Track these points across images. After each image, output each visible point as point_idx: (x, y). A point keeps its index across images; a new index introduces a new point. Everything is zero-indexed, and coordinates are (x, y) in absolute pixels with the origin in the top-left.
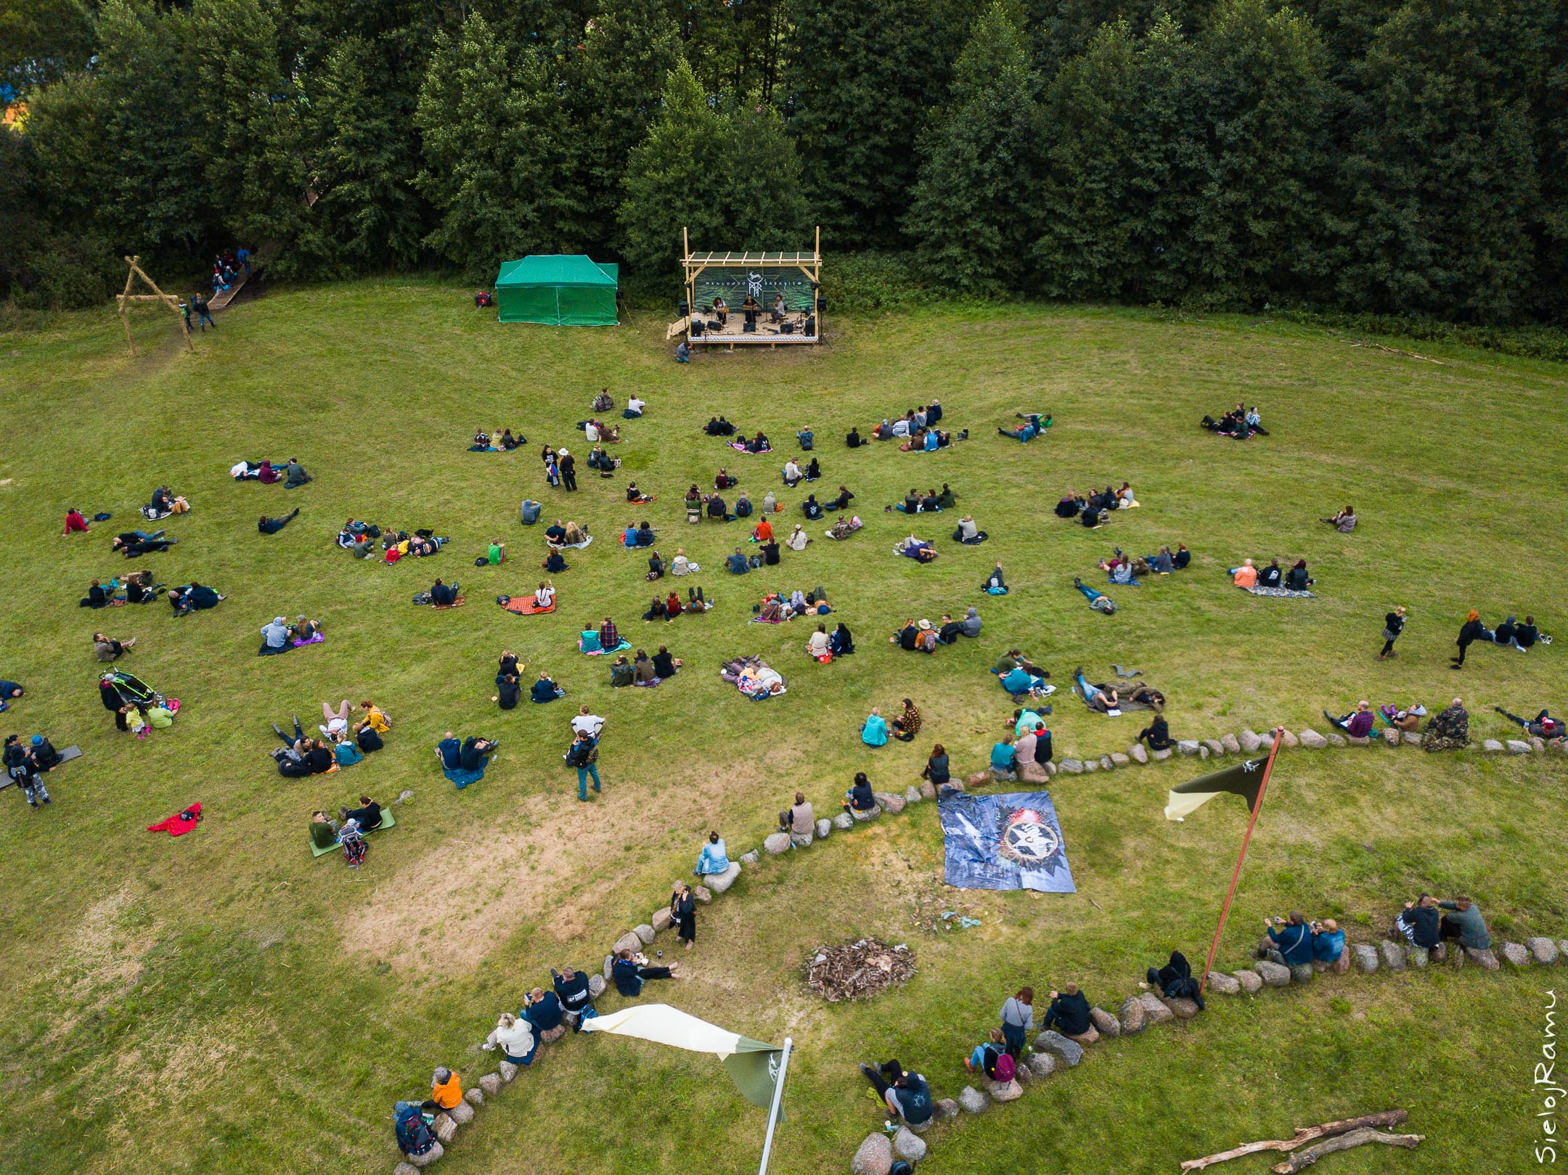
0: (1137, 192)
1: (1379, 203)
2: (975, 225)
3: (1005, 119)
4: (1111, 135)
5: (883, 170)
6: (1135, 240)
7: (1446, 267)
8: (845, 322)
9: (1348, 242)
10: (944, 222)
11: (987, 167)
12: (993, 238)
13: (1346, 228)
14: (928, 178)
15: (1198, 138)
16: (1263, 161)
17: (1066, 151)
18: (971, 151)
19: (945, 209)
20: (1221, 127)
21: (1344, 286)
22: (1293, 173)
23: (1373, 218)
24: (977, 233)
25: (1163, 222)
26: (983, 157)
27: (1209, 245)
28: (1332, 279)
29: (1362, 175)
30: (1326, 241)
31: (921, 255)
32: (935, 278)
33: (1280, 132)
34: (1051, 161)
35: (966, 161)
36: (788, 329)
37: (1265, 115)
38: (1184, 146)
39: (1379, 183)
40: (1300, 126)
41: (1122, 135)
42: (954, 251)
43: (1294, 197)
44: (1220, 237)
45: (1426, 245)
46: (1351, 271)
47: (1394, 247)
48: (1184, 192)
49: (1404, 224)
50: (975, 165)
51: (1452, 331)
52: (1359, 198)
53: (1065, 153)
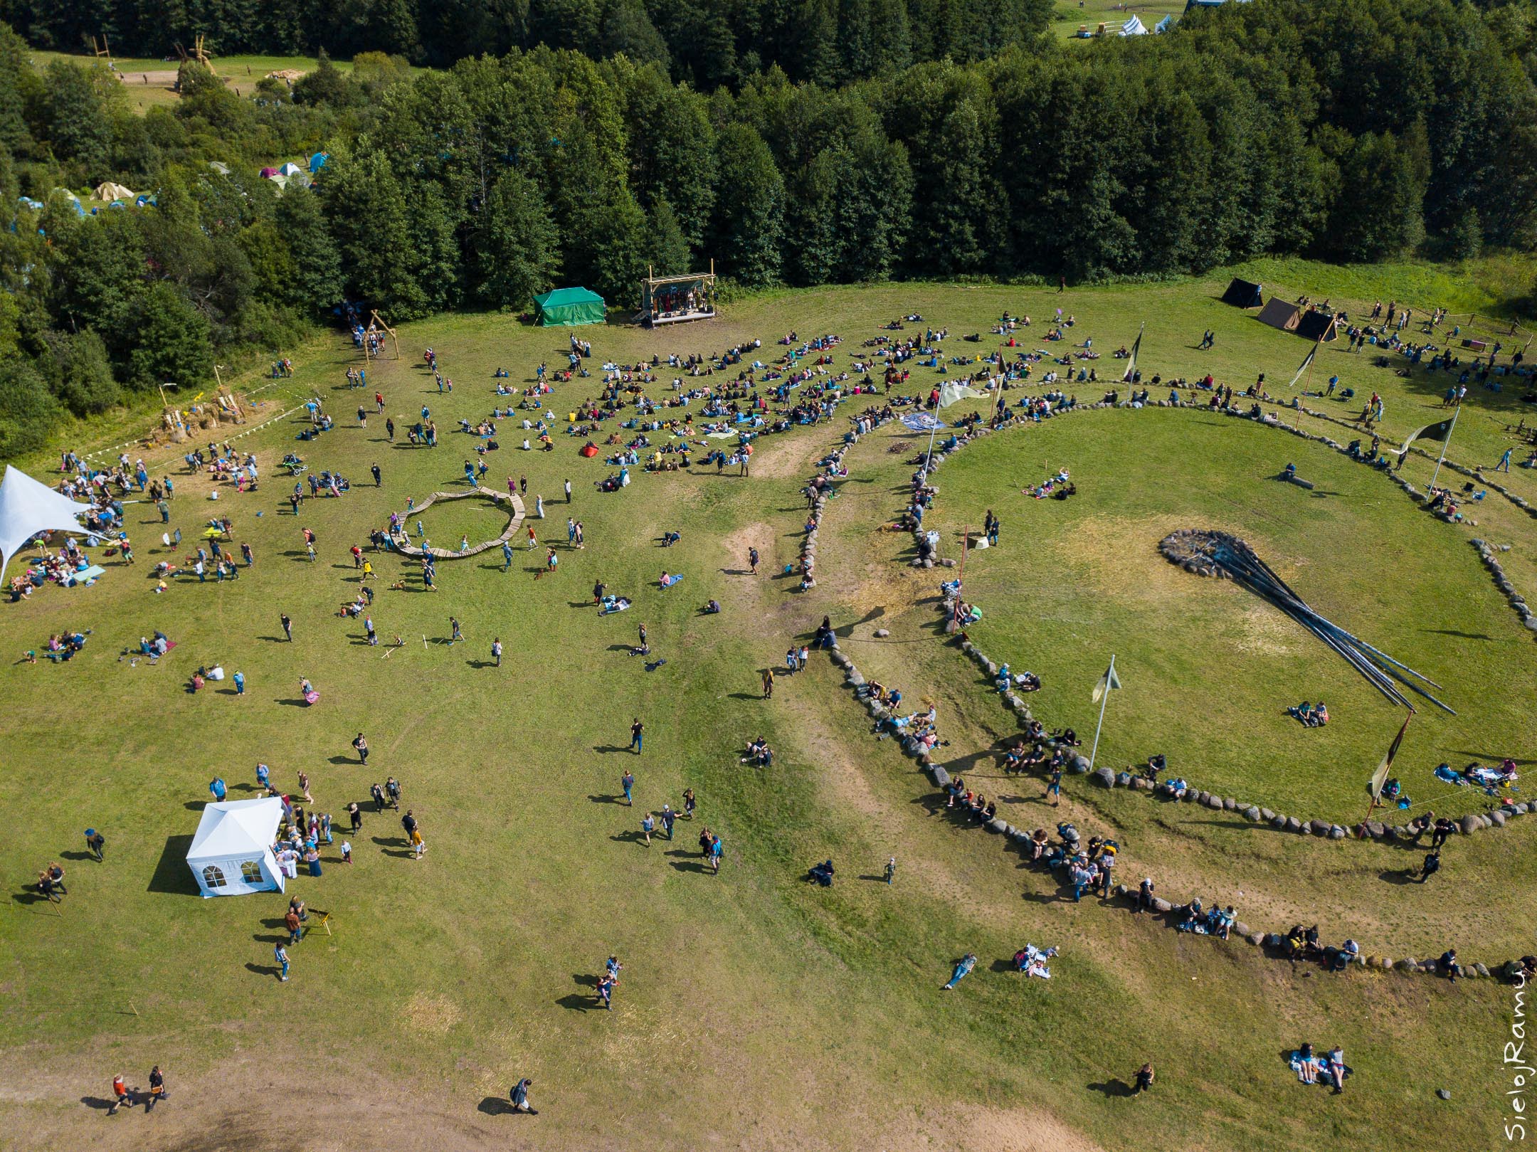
0: (842, 228)
4: (829, 203)
12: (776, 258)
13: (939, 235)
16: (897, 210)
23: (952, 230)
38: (862, 205)
39: (948, 214)
42: (760, 266)
45: (973, 240)
48: (864, 226)
52: (941, 222)
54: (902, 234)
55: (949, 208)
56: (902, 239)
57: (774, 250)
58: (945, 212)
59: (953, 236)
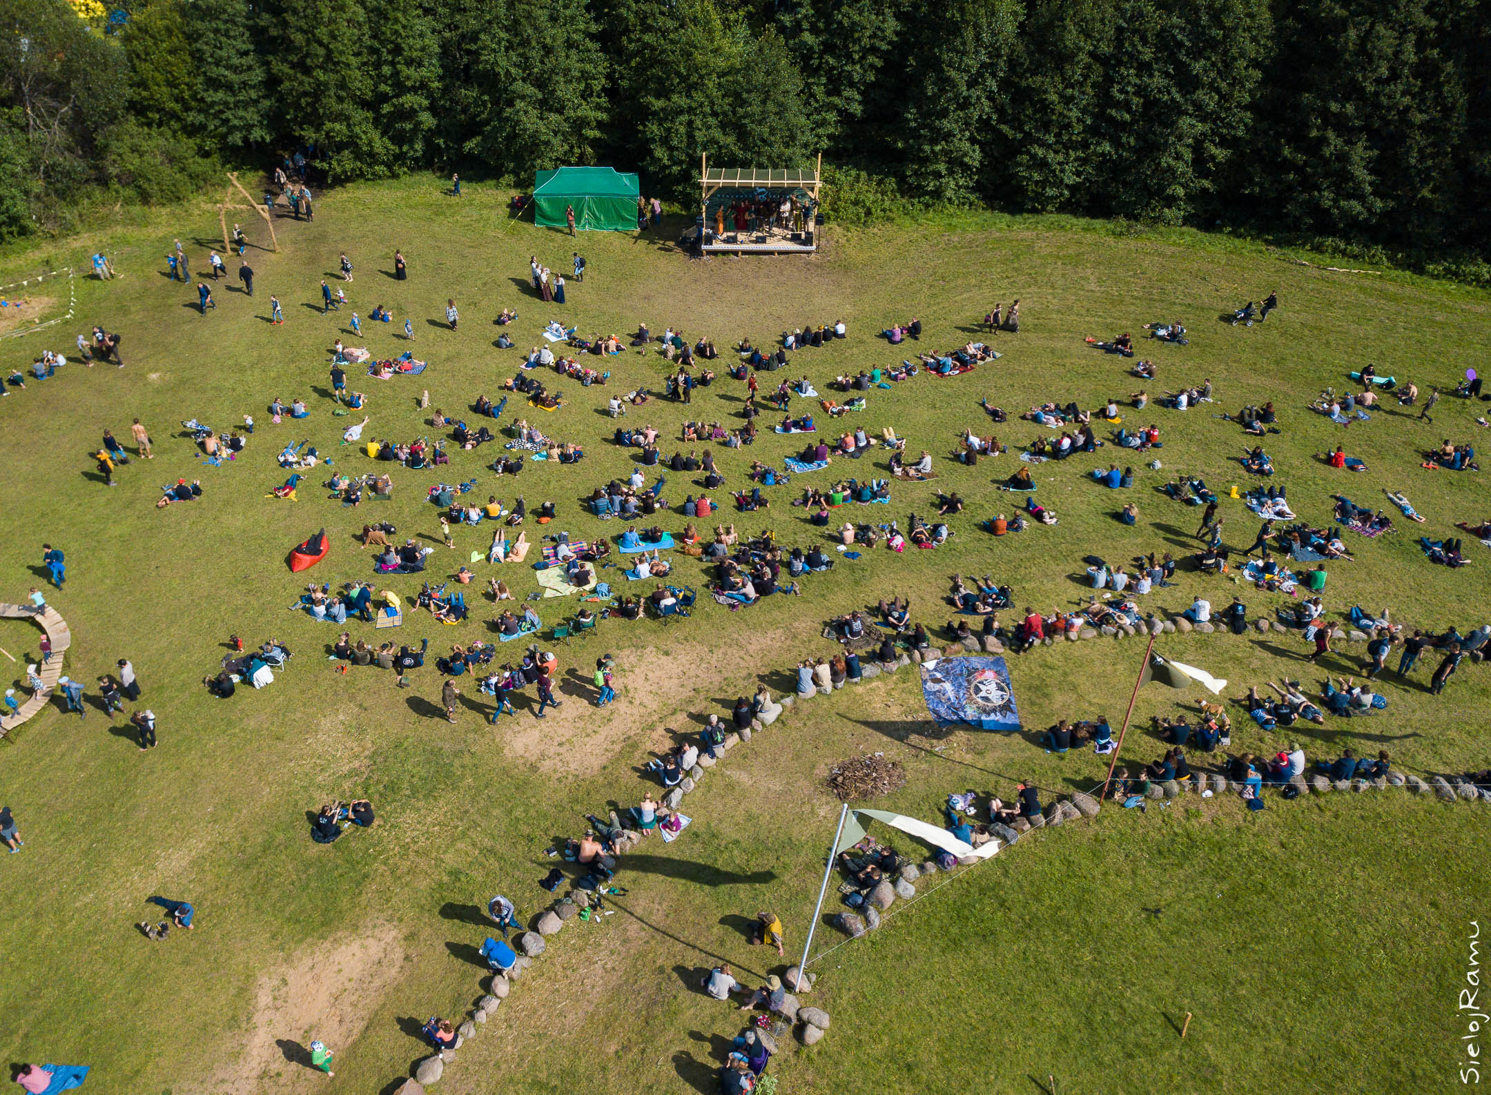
0: (1110, 120)
9: (1299, 170)
12: (974, 156)
28: (1280, 201)
30: (1279, 167)
31: (909, 168)
34: (1031, 89)
54: (1224, 143)
55: (1334, 107)
56: (1221, 154)
57: (972, 140)
58: (1325, 113)
59: (1327, 162)
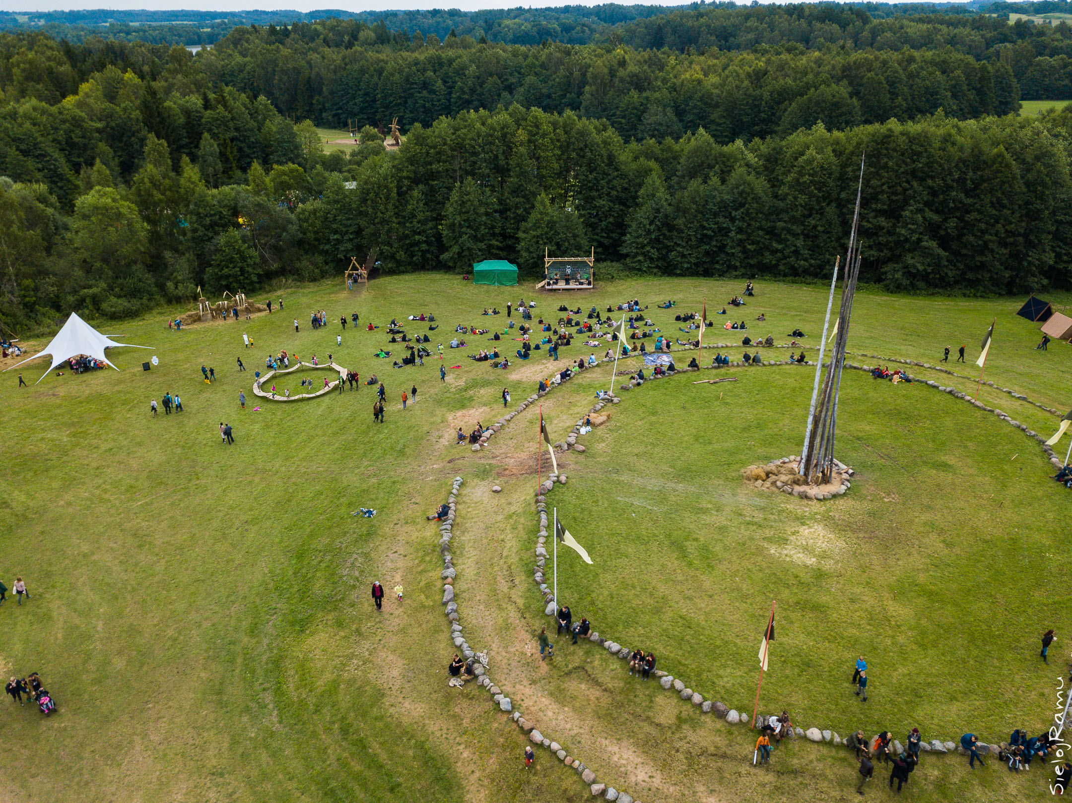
0: (705, 235)
1: (789, 237)
2: (648, 248)
3: (658, 211)
4: (696, 216)
5: (612, 232)
6: (707, 253)
7: (815, 260)
8: (601, 283)
9: (781, 251)
10: (637, 248)
11: (652, 227)
12: (654, 253)
13: (780, 247)
14: (630, 233)
15: (726, 217)
16: (749, 225)
17: (681, 222)
18: (646, 222)
19: (637, 243)
20: (734, 213)
21: (781, 267)
22: (760, 228)
23: (788, 243)
24: (648, 251)
25: (716, 246)
26: (650, 225)
27: (733, 254)
28: (777, 265)
29: (783, 229)
30: (774, 252)
31: (628, 260)
32: (634, 269)
33: (754, 215)
34: (674, 225)
35: (644, 226)
36: (582, 284)
37: (748, 209)
38: (721, 220)
39: (789, 231)
40: (761, 213)
41: (700, 216)
42: (640, 258)
43: (762, 237)
44: (737, 250)
45: (806, 252)
46: (784, 262)
47: (796, 252)
48: (723, 236)
49: (798, 245)
50: (648, 226)
51: (819, 281)
52: (783, 236)
53: (680, 222)
